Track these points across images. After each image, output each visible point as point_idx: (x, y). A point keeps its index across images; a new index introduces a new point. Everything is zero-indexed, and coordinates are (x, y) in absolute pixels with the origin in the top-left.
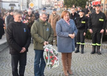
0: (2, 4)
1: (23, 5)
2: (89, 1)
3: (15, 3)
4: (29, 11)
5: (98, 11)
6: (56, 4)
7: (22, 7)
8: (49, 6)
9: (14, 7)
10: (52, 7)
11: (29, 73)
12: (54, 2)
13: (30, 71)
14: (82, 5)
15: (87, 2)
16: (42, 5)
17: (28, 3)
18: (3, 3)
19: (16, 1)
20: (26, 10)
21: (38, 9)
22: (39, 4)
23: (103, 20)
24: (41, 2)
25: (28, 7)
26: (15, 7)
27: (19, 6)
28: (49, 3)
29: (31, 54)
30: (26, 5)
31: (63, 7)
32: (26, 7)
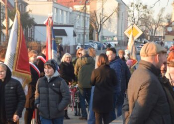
0: (34, 32)
3: (66, 29)
9: (62, 39)
12: (157, 25)
18: (36, 27)
21: (117, 43)
26: (64, 38)
27: (75, 35)
32: (87, 38)
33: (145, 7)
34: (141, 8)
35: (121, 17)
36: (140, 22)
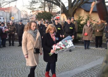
1: (6, 18)
2: (53, 16)
3: (1, 17)
4: (11, 22)
5: (57, 23)
6: (31, 18)
7: (5, 20)
8: (26, 19)
10: (28, 20)
11: (9, 67)
12: (29, 16)
13: (10, 65)
14: (49, 18)
15: (52, 17)
16: (21, 18)
17: (10, 17)
19: (1, 15)
20: (9, 22)
22: (18, 18)
23: (60, 29)
24: (21, 16)
25: (10, 19)
27: (3, 19)
28: (26, 17)
29: (11, 53)
30: (9, 18)
31: (36, 20)
33: (26, 12)
34: (25, 12)
35: (19, 14)
36: (25, 16)
